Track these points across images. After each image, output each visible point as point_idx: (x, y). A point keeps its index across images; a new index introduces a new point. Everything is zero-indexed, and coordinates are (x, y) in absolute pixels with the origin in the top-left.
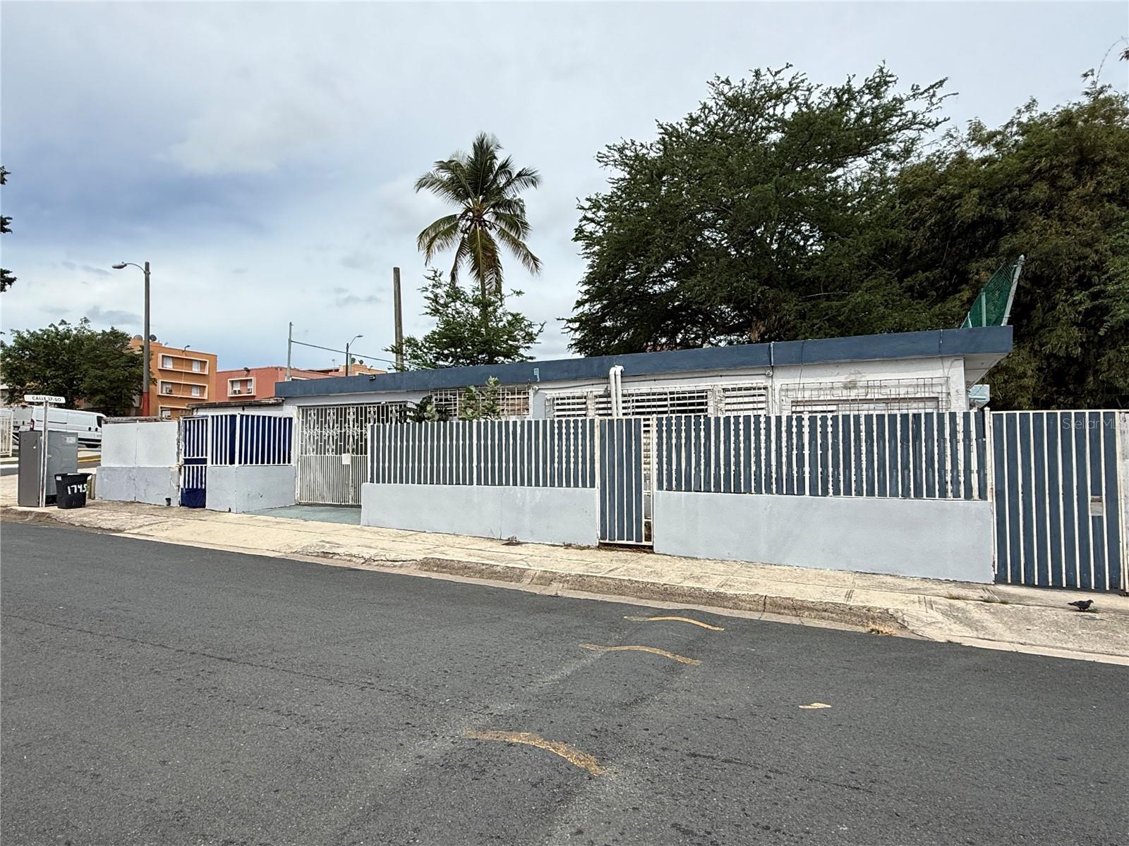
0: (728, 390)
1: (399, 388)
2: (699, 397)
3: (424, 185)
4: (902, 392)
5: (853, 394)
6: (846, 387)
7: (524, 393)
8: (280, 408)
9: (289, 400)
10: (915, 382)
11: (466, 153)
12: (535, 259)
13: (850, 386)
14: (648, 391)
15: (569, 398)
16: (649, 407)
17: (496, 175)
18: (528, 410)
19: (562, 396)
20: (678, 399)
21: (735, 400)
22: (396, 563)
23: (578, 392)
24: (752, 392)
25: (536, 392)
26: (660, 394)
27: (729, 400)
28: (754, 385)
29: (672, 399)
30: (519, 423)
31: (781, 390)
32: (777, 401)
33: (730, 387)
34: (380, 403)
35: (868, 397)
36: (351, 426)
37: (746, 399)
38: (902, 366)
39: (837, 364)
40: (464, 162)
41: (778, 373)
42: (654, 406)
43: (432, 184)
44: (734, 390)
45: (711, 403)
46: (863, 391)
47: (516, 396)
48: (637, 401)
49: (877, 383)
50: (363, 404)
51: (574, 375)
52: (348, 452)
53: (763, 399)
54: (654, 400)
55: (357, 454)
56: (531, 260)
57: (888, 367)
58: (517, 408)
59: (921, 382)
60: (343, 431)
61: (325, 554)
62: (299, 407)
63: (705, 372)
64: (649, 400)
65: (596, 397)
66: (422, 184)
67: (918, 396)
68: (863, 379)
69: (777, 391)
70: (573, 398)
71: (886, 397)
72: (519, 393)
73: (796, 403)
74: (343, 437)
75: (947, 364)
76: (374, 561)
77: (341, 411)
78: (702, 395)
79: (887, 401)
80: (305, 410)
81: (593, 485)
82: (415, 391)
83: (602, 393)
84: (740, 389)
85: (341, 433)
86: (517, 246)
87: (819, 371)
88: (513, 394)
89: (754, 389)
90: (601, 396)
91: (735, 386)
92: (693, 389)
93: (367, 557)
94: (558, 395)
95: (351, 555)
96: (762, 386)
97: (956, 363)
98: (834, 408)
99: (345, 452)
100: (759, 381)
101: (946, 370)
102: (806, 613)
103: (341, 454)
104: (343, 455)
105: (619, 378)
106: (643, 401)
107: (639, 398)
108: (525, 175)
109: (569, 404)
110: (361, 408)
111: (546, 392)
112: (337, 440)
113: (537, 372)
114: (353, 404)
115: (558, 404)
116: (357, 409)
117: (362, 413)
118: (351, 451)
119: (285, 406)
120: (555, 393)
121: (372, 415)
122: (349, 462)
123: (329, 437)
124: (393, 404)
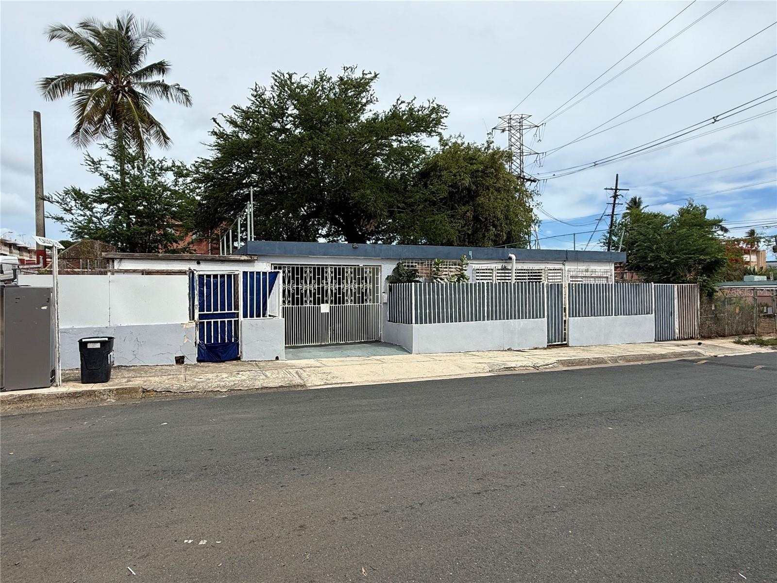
0: (551, 270)
1: (378, 256)
2: (539, 273)
5: (588, 274)
8: (252, 264)
9: (261, 258)
10: (603, 271)
13: (587, 271)
15: (486, 270)
19: (483, 268)
20: (533, 273)
21: (553, 275)
23: (489, 266)
25: (468, 265)
26: (527, 270)
27: (551, 275)
29: (529, 273)
31: (567, 271)
32: (566, 276)
33: (551, 268)
34: (358, 266)
35: (592, 276)
39: (584, 262)
41: (566, 264)
42: (523, 276)
43: (70, 39)
45: (543, 276)
46: (590, 273)
48: (520, 273)
49: (594, 270)
50: (341, 265)
51: (490, 257)
52: (326, 302)
53: (560, 274)
54: (524, 273)
55: (335, 303)
57: (598, 264)
59: (605, 271)
60: (321, 286)
61: (508, 369)
62: (273, 264)
65: (497, 270)
67: (603, 276)
68: (590, 268)
71: (595, 276)
73: (572, 277)
74: (323, 291)
75: (611, 264)
76: (538, 367)
77: (319, 272)
78: (539, 271)
81: (544, 317)
82: (388, 259)
83: (502, 268)
84: (556, 270)
85: (319, 288)
87: (578, 264)
88: (455, 265)
89: (559, 270)
90: (502, 270)
91: (553, 268)
92: (537, 269)
93: (529, 365)
94: (479, 268)
95: (522, 367)
96: (561, 269)
99: (323, 303)
100: (557, 266)
101: (610, 267)
103: (319, 304)
104: (322, 305)
107: (522, 271)
109: (487, 273)
110: (339, 269)
111: (474, 265)
112: (315, 294)
113: (470, 253)
114: (330, 265)
115: (481, 273)
116: (335, 269)
117: (339, 273)
118: (329, 302)
119: (256, 263)
120: (477, 266)
121: (348, 274)
122: (328, 311)
123: (306, 291)
124: (368, 267)
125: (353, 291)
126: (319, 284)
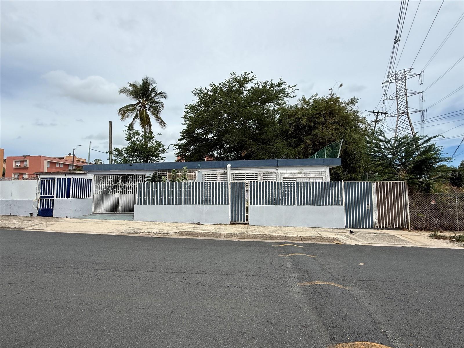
0: (265, 173)
1: (143, 169)
2: (255, 175)
3: (122, 92)
4: (314, 175)
5: (301, 175)
6: (299, 174)
7: (195, 172)
8: (85, 175)
9: (89, 172)
10: (317, 173)
11: (139, 82)
12: (164, 123)
14: (239, 173)
15: (211, 174)
16: (239, 178)
17: (151, 92)
18: (196, 178)
19: (208, 173)
20: (249, 175)
21: (267, 176)
22: (169, 234)
23: (214, 172)
24: (272, 174)
25: (199, 172)
26: (243, 174)
27: (265, 176)
28: (273, 172)
29: (247, 176)
30: (192, 183)
31: (280, 174)
32: (279, 177)
33: (265, 172)
34: (133, 174)
35: (305, 176)
36: (120, 183)
37: (270, 176)
38: (314, 168)
39: (296, 167)
40: (138, 86)
41: (279, 169)
42: (241, 178)
43: (126, 92)
44: (266, 173)
45: (259, 177)
46: (303, 175)
47: (191, 173)
48: (235, 176)
49: (307, 173)
50: (126, 174)
51: (213, 167)
52: (118, 192)
53: (275, 176)
54: (241, 176)
55: (123, 193)
56: (162, 123)
57: (311, 168)
58: (191, 177)
59: (319, 173)
60: (116, 185)
61: (136, 233)
62: (95, 175)
63: (257, 167)
64: (239, 176)
65: (221, 174)
66: (121, 91)
67: (318, 176)
68: (303, 171)
69: (279, 174)
70: (213, 174)
71: (309, 176)
72: (192, 172)
73: (284, 178)
74: (117, 187)
75: (325, 168)
76: (159, 234)
77: (116, 178)
78: (256, 174)
79: (310, 178)
80: (97, 177)
81: (228, 204)
82: (149, 170)
83: (223, 173)
84: (268, 173)
85: (115, 186)
86: (158, 118)
87: (291, 168)
88: (190, 172)
89: (273, 173)
90: (223, 174)
91: (267, 172)
92: (254, 172)
93: (155, 232)
94: (207, 173)
95: (148, 232)
96: (275, 172)
97: (327, 168)
98: (295, 179)
99: (117, 193)
100: (274, 171)
101: (325, 169)
102: (314, 240)
103: (115, 193)
104: (116, 194)
105: (230, 168)
106: (237, 176)
107: (236, 175)
108: (162, 93)
109: (211, 176)
110: (125, 176)
111: (203, 172)
112: (113, 188)
113: (199, 165)
114: (121, 174)
115: (207, 176)
116: (123, 176)
117: (125, 178)
118: (120, 192)
119: (87, 175)
120: (206, 173)
121: (130, 179)
122: (119, 197)
123: (109, 187)
124: (140, 175)
125: (132, 187)
126: (115, 184)
